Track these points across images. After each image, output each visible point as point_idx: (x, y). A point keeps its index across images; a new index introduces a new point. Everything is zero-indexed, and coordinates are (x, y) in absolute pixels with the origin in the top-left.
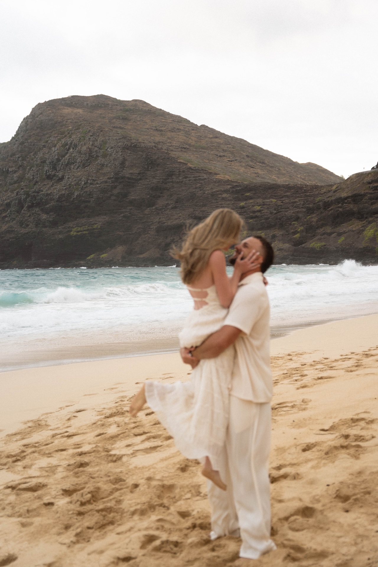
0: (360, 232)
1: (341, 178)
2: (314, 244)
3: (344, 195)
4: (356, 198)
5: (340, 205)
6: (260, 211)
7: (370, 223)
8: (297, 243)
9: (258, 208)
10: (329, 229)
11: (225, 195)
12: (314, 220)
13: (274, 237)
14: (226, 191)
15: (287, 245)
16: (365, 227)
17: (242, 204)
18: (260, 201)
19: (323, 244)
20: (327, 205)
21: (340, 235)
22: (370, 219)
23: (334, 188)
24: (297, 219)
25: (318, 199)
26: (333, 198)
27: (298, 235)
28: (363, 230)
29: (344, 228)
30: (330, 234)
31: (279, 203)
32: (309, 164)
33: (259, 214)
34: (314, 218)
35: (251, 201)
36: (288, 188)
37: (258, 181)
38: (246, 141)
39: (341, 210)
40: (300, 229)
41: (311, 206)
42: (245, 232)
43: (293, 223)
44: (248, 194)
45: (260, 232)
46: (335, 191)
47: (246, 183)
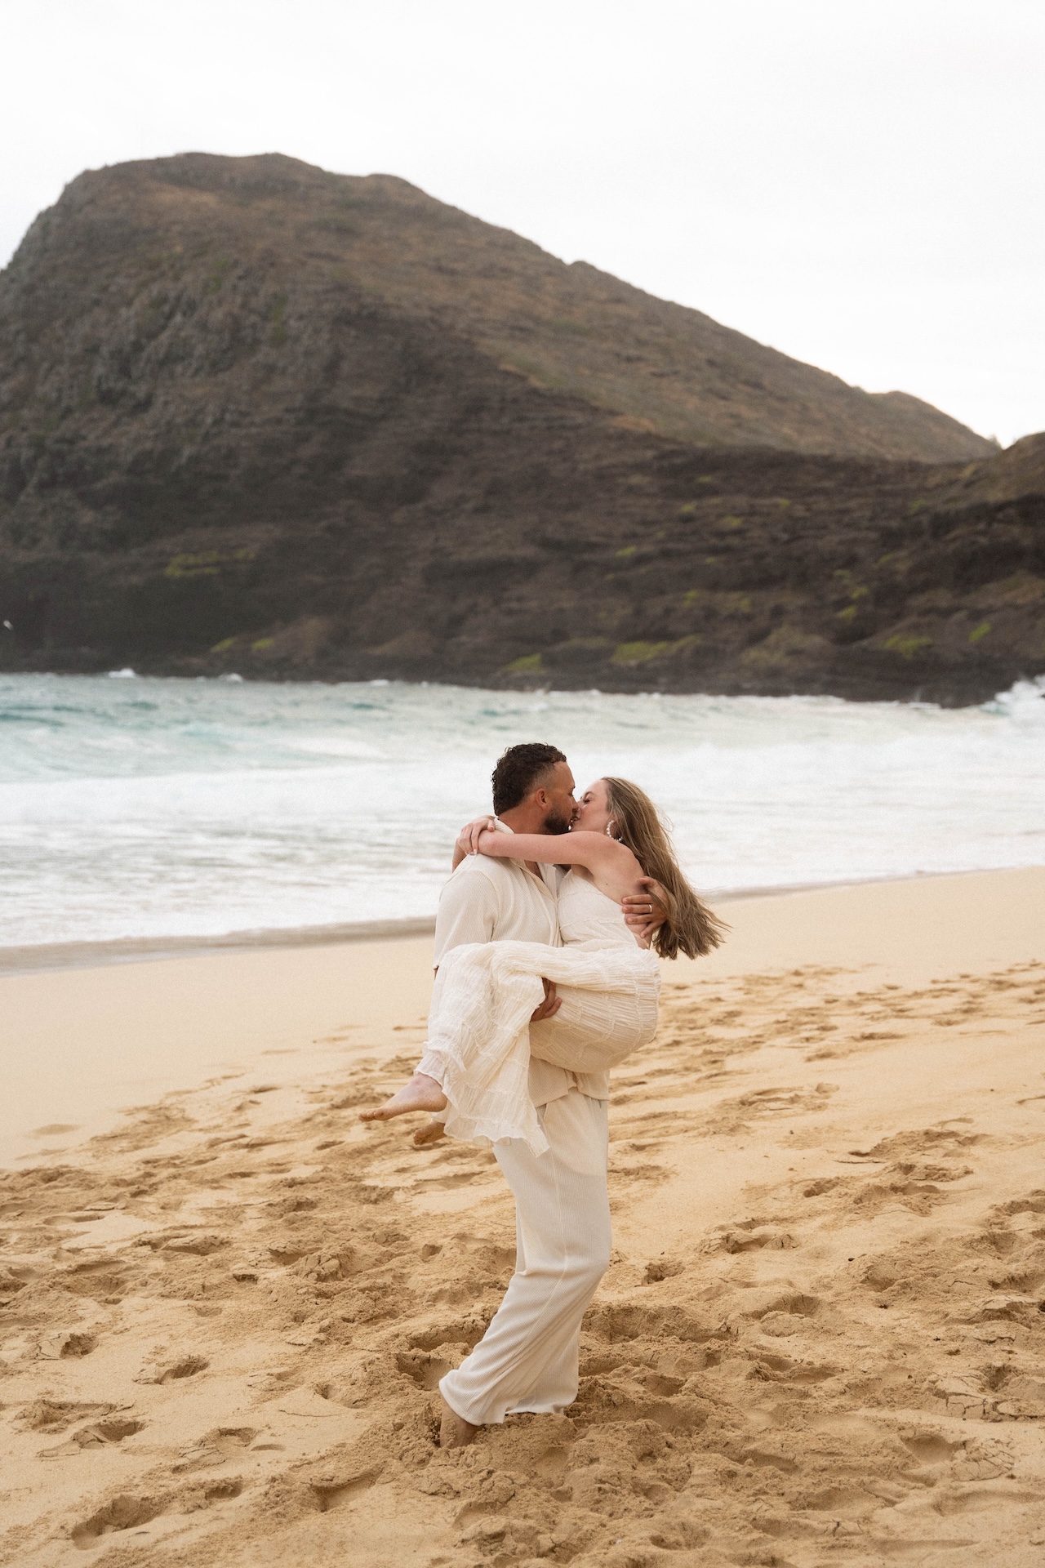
1: (992, 445)
2: (900, 641)
3: (995, 496)
4: (1030, 508)
5: (981, 526)
6: (738, 532)
8: (848, 636)
9: (735, 523)
10: (943, 598)
11: (636, 479)
12: (903, 567)
13: (778, 613)
14: (640, 467)
15: (816, 641)
17: (688, 508)
18: (742, 501)
19: (925, 640)
20: (942, 524)
21: (976, 616)
23: (967, 473)
24: (851, 562)
25: (916, 505)
26: (962, 505)
27: (849, 613)
29: (992, 595)
30: (947, 613)
31: (800, 511)
32: (897, 396)
33: (735, 541)
34: (901, 562)
35: (716, 501)
36: (828, 465)
37: (740, 439)
38: (707, 317)
39: (983, 541)
40: (858, 592)
41: (894, 524)
42: (692, 594)
43: (838, 572)
44: (706, 479)
45: (735, 595)
46: (969, 484)
47: (701, 444)
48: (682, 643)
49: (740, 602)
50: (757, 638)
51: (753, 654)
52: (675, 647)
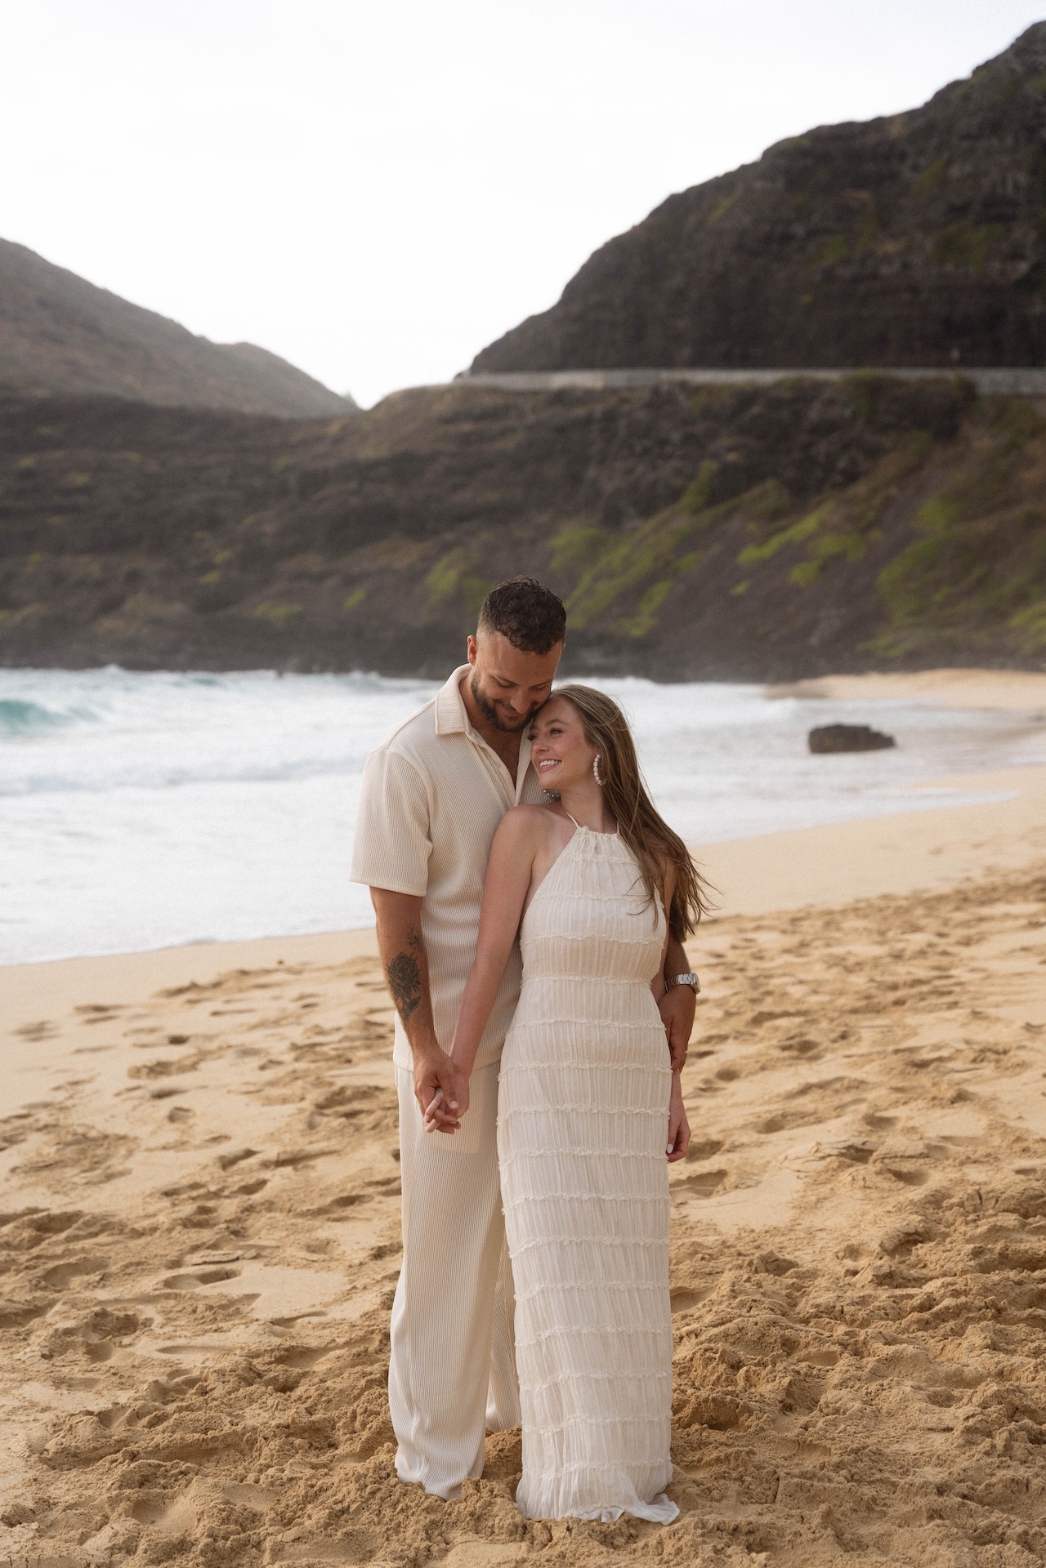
0: (415, 576)
1: (347, 402)
2: (272, 610)
3: (367, 452)
4: (403, 466)
5: (353, 485)
7: (447, 547)
8: (211, 603)
9: (81, 479)
10: (314, 562)
12: (269, 528)
13: (134, 578)
15: (178, 609)
16: (429, 561)
17: (27, 462)
18: (88, 455)
19: (296, 608)
20: (312, 482)
21: (350, 582)
22: (449, 536)
23: (334, 429)
24: (212, 522)
25: (281, 462)
27: (212, 578)
28: (425, 571)
29: (366, 560)
30: (321, 577)
31: (153, 467)
32: (244, 347)
33: (83, 500)
34: (268, 524)
35: (58, 455)
36: (181, 418)
37: (79, 387)
38: (33, 254)
39: (354, 501)
40: (221, 557)
41: (258, 482)
42: (36, 558)
43: (199, 534)
44: (46, 431)
45: (85, 559)
46: (338, 440)
47: (41, 393)
48: (25, 612)
49: (90, 566)
50: (110, 606)
51: (107, 623)
52: (19, 616)
